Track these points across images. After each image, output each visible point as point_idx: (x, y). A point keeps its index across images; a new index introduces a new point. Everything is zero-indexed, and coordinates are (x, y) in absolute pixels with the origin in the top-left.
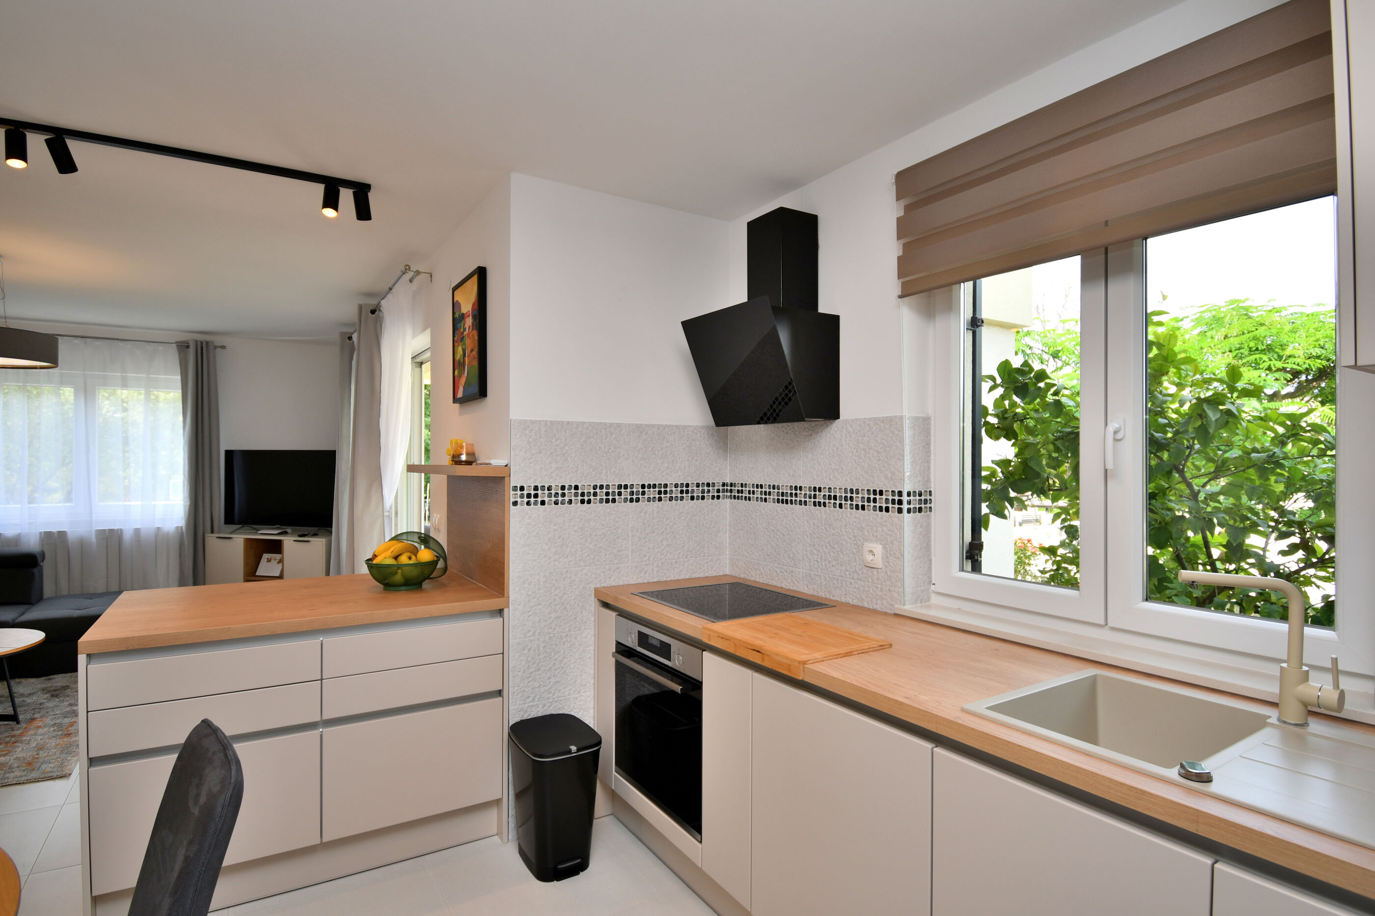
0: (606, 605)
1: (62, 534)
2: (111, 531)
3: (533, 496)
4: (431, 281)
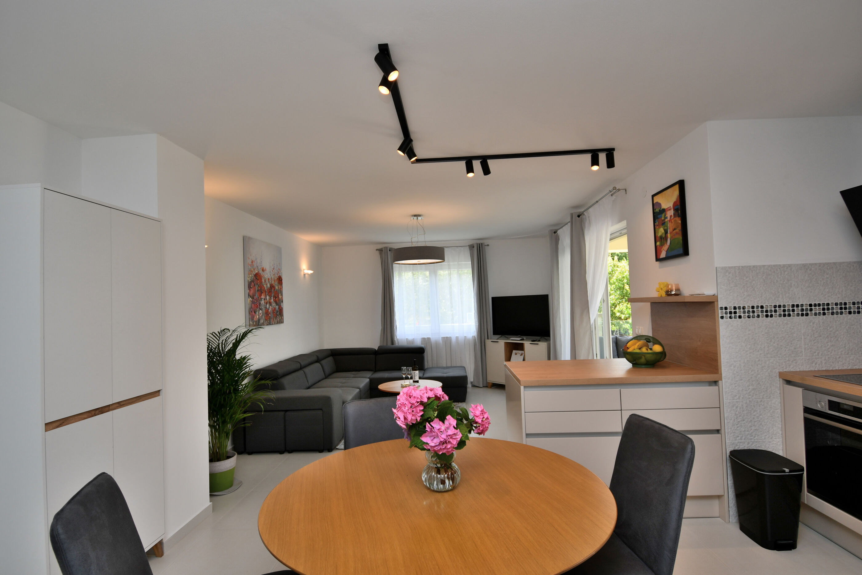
0: (789, 382)
3: (733, 313)
4: (626, 193)
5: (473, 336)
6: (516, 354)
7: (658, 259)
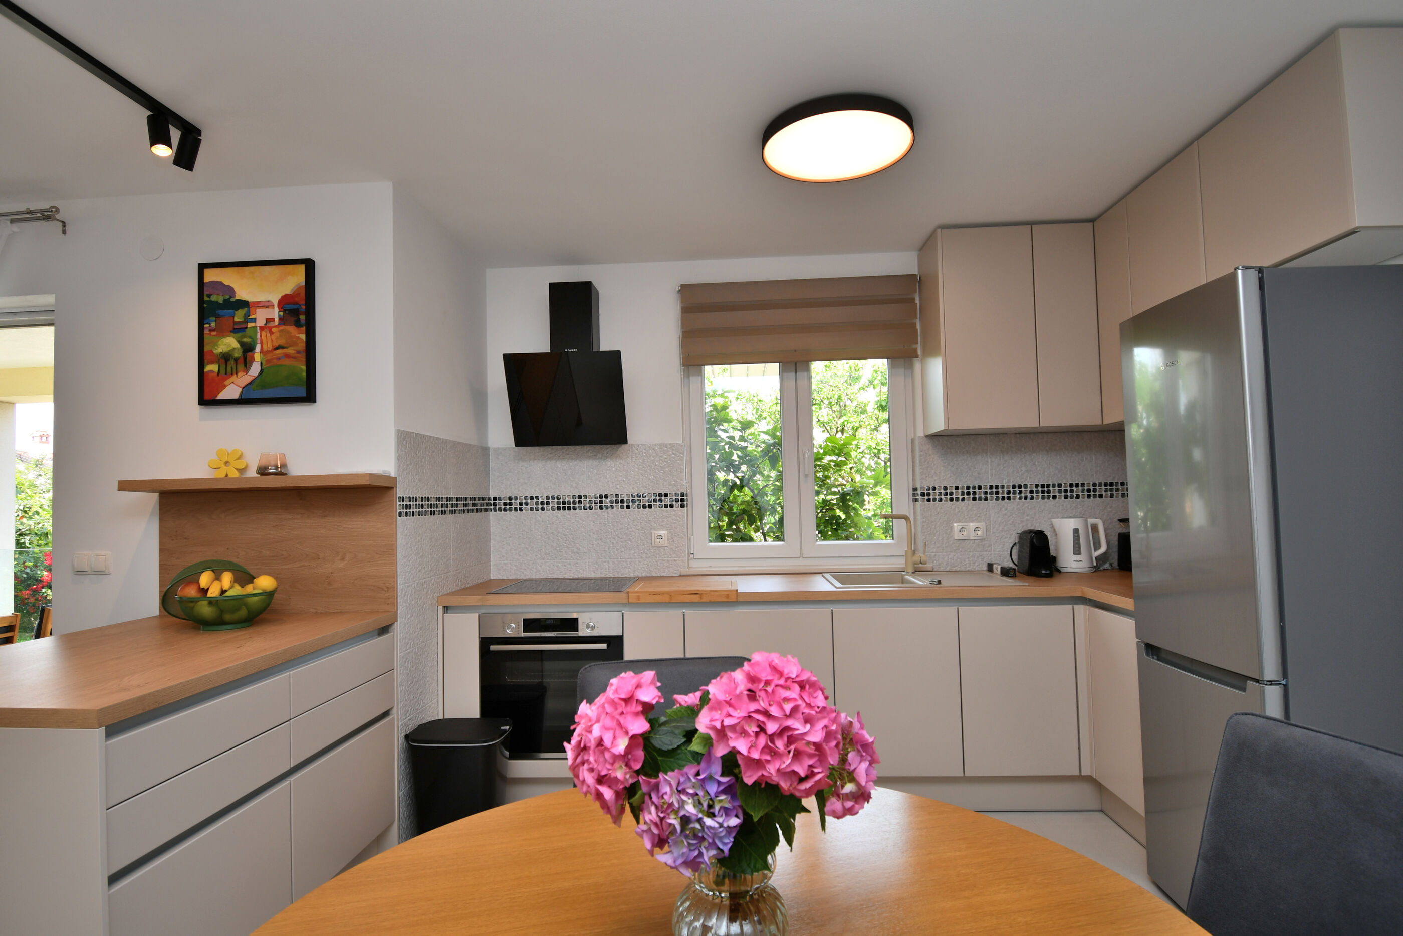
3: (408, 507)
4: (63, 232)
7: (207, 399)
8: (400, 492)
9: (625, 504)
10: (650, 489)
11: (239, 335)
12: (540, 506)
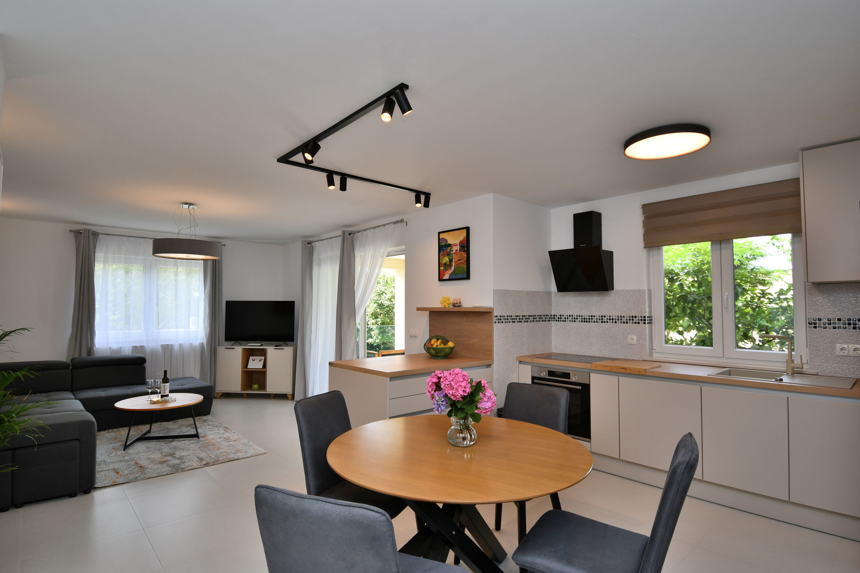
1: (142, 347)
2: (167, 345)
3: (500, 320)
4: (407, 225)
5: (200, 343)
6: (253, 360)
7: (441, 279)
8: (495, 314)
9: (614, 321)
10: (627, 314)
11: (449, 256)
12: (574, 320)
